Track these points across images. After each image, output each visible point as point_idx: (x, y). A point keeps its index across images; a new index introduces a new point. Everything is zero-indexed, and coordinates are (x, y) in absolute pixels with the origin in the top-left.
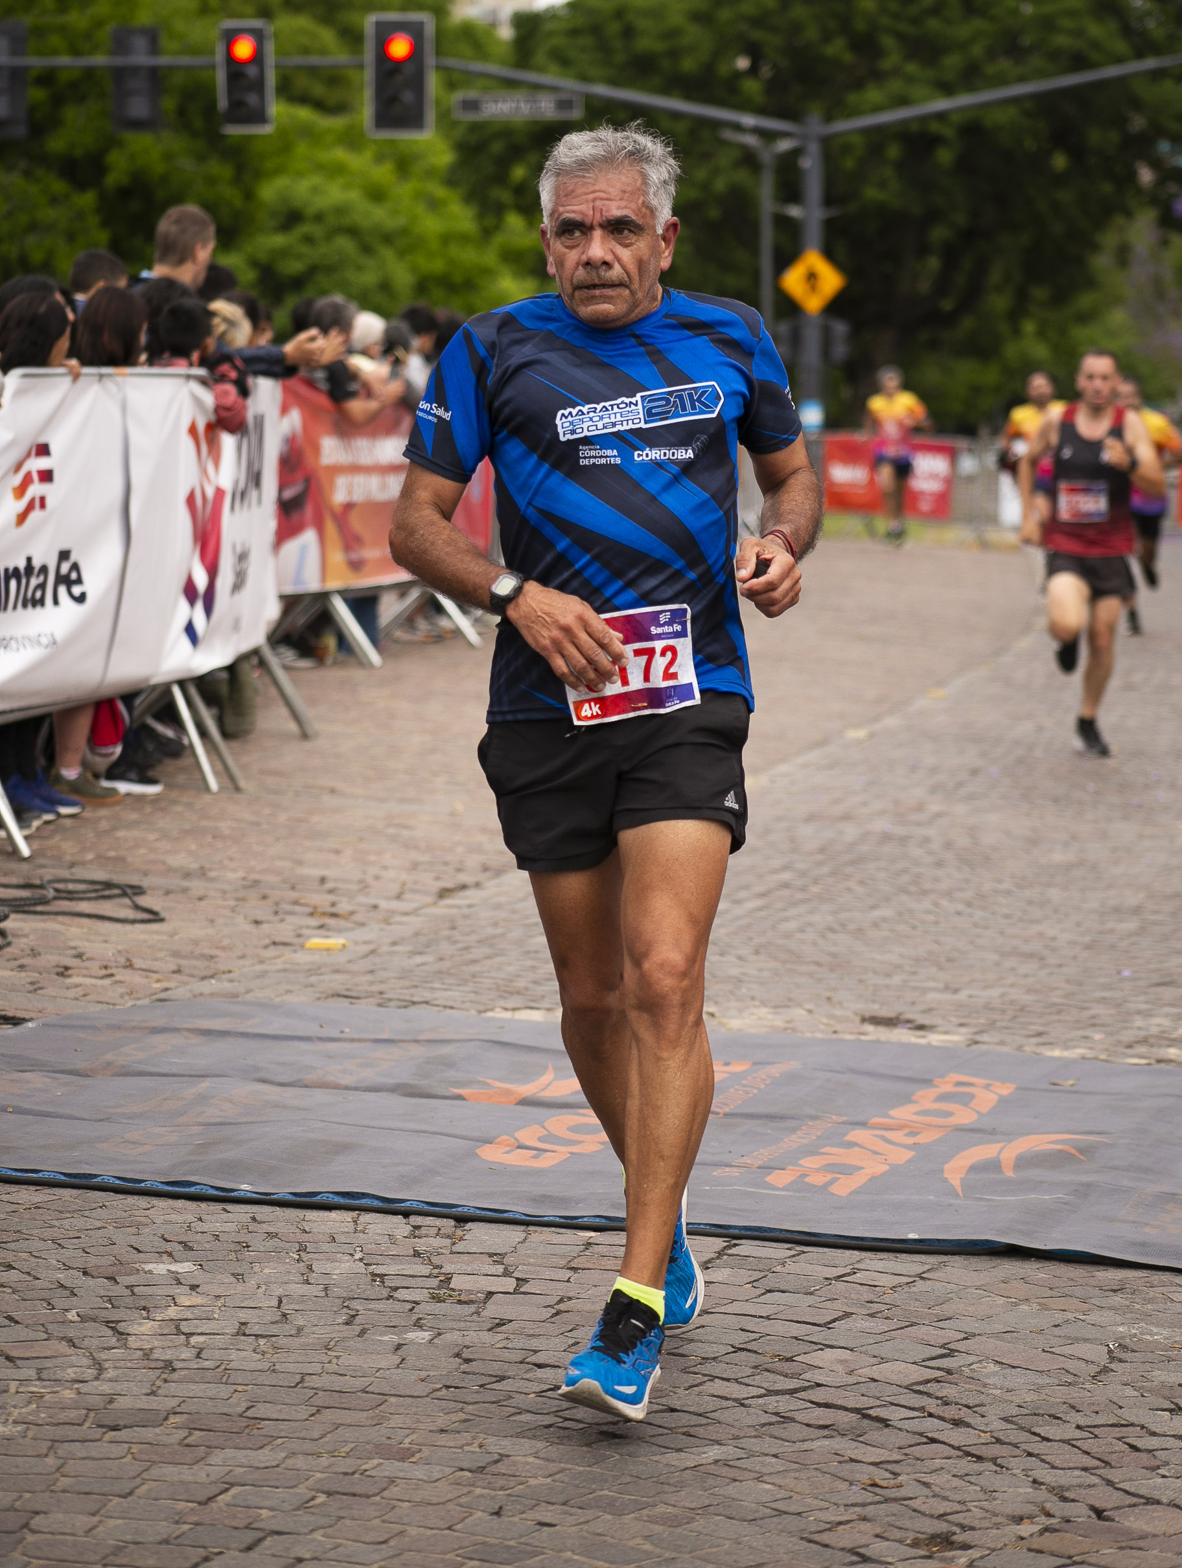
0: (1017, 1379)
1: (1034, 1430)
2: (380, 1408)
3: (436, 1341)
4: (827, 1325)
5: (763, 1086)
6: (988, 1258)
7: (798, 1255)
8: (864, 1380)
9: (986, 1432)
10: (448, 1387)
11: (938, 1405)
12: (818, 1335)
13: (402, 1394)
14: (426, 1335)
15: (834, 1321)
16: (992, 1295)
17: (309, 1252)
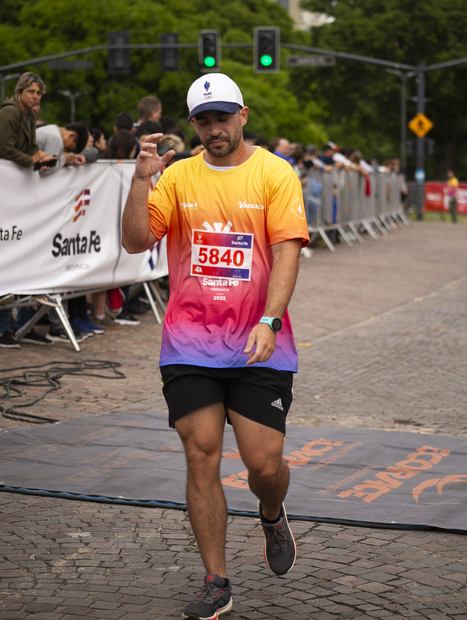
0: (426, 591)
1: (428, 616)
2: (148, 604)
3: (181, 571)
4: (348, 564)
5: (346, 453)
6: (424, 532)
7: (344, 530)
8: (359, 591)
9: (406, 617)
10: (180, 593)
11: (389, 604)
12: (344, 569)
13: (159, 597)
14: (178, 568)
15: (352, 562)
16: (422, 550)
17: (139, 528)
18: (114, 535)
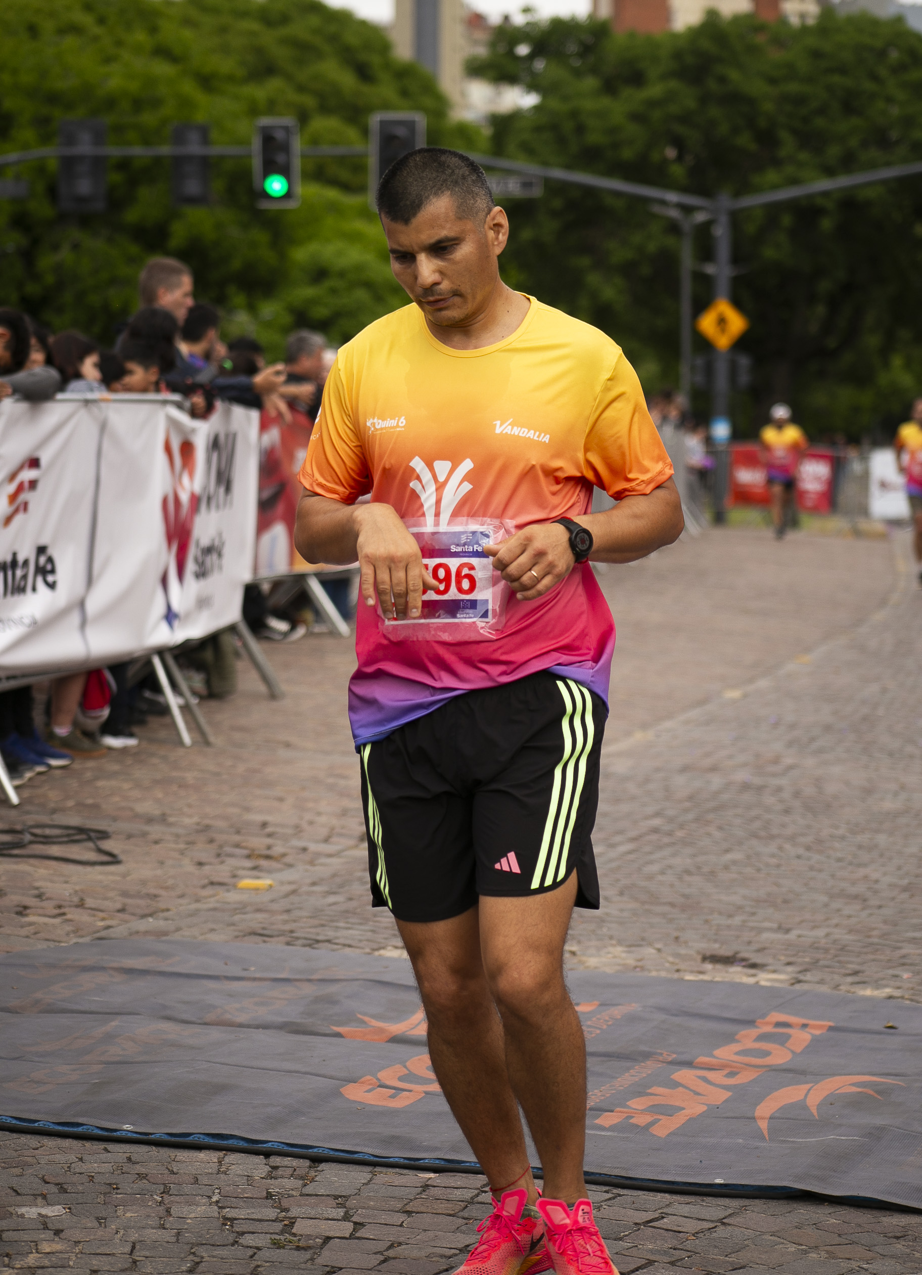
5: (605, 1027)
6: (785, 1202)
7: (613, 1198)
15: (637, 1269)
16: (785, 1242)
17: (171, 1195)
18: (116, 1211)
